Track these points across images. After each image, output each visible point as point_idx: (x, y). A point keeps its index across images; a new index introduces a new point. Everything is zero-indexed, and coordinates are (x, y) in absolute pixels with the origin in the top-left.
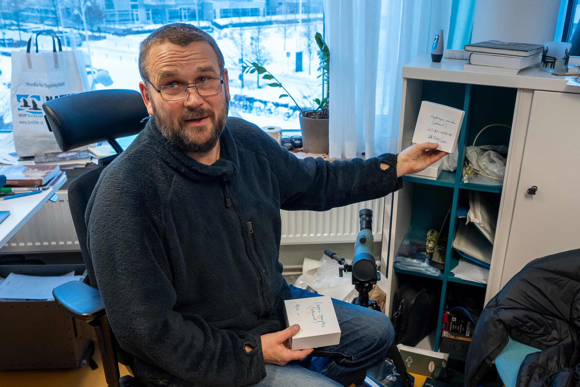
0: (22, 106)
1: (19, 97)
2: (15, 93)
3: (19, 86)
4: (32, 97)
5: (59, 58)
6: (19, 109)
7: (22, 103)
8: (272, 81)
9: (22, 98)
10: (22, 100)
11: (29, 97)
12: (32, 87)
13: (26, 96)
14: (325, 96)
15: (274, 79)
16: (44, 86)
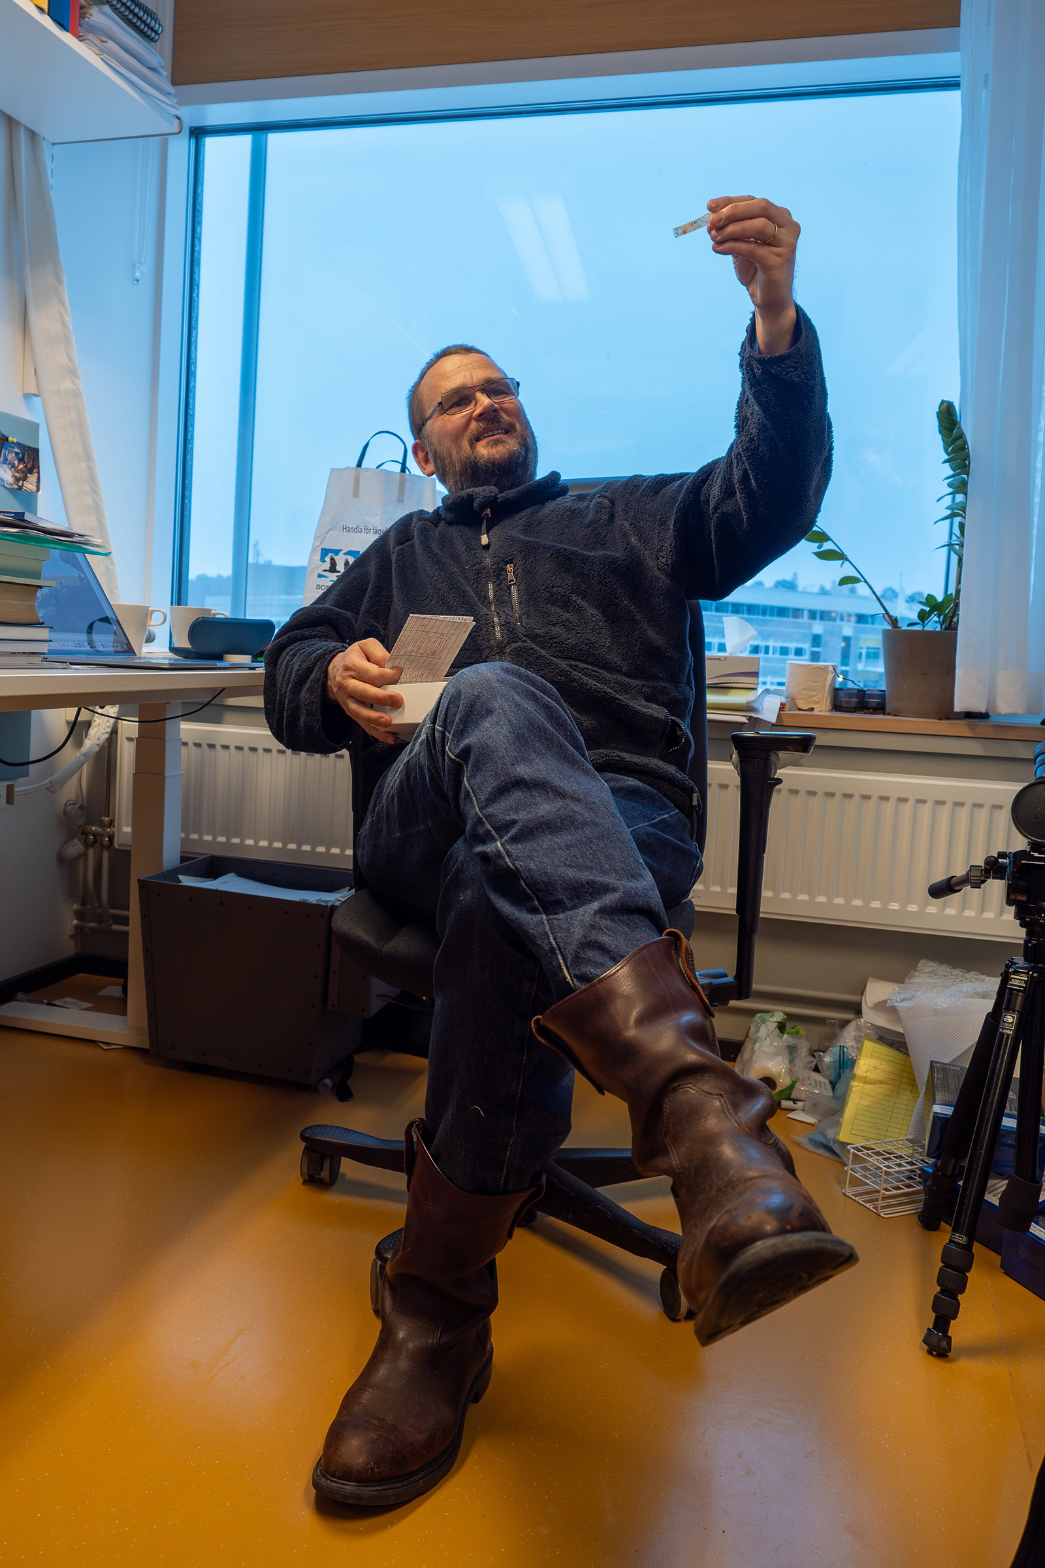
0: (325, 571)
1: (325, 552)
2: (319, 546)
3: (329, 531)
4: (346, 554)
5: (407, 485)
6: (320, 576)
7: (327, 565)
8: (827, 546)
9: (330, 554)
10: (328, 559)
11: (341, 553)
12: (352, 534)
13: (337, 552)
14: (952, 590)
15: (830, 541)
16: (372, 531)
